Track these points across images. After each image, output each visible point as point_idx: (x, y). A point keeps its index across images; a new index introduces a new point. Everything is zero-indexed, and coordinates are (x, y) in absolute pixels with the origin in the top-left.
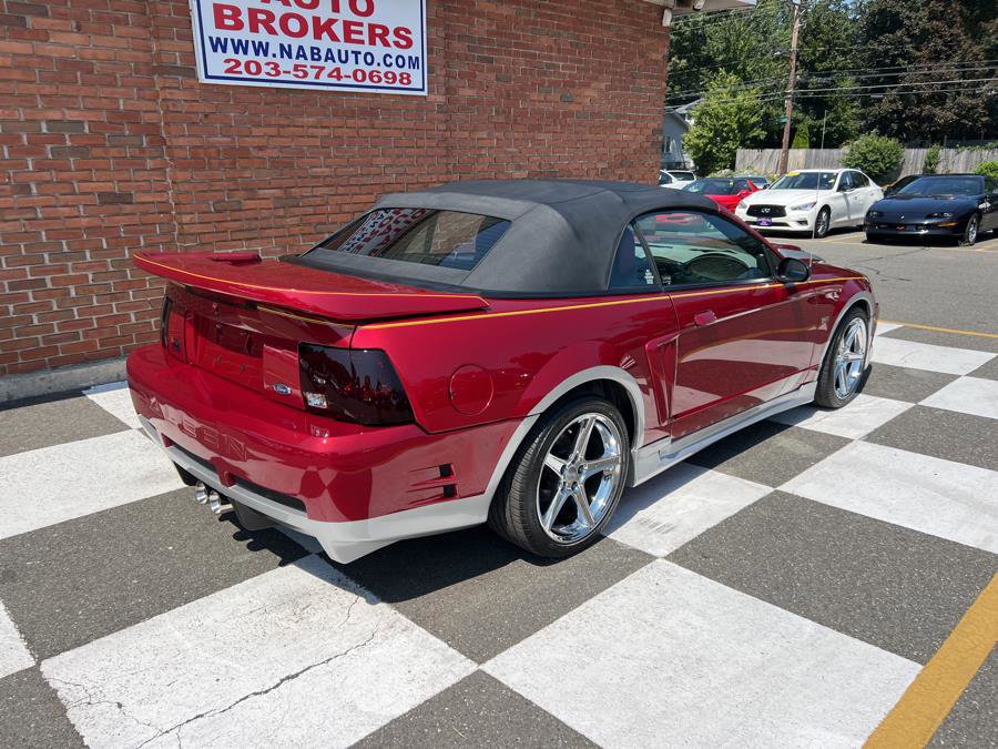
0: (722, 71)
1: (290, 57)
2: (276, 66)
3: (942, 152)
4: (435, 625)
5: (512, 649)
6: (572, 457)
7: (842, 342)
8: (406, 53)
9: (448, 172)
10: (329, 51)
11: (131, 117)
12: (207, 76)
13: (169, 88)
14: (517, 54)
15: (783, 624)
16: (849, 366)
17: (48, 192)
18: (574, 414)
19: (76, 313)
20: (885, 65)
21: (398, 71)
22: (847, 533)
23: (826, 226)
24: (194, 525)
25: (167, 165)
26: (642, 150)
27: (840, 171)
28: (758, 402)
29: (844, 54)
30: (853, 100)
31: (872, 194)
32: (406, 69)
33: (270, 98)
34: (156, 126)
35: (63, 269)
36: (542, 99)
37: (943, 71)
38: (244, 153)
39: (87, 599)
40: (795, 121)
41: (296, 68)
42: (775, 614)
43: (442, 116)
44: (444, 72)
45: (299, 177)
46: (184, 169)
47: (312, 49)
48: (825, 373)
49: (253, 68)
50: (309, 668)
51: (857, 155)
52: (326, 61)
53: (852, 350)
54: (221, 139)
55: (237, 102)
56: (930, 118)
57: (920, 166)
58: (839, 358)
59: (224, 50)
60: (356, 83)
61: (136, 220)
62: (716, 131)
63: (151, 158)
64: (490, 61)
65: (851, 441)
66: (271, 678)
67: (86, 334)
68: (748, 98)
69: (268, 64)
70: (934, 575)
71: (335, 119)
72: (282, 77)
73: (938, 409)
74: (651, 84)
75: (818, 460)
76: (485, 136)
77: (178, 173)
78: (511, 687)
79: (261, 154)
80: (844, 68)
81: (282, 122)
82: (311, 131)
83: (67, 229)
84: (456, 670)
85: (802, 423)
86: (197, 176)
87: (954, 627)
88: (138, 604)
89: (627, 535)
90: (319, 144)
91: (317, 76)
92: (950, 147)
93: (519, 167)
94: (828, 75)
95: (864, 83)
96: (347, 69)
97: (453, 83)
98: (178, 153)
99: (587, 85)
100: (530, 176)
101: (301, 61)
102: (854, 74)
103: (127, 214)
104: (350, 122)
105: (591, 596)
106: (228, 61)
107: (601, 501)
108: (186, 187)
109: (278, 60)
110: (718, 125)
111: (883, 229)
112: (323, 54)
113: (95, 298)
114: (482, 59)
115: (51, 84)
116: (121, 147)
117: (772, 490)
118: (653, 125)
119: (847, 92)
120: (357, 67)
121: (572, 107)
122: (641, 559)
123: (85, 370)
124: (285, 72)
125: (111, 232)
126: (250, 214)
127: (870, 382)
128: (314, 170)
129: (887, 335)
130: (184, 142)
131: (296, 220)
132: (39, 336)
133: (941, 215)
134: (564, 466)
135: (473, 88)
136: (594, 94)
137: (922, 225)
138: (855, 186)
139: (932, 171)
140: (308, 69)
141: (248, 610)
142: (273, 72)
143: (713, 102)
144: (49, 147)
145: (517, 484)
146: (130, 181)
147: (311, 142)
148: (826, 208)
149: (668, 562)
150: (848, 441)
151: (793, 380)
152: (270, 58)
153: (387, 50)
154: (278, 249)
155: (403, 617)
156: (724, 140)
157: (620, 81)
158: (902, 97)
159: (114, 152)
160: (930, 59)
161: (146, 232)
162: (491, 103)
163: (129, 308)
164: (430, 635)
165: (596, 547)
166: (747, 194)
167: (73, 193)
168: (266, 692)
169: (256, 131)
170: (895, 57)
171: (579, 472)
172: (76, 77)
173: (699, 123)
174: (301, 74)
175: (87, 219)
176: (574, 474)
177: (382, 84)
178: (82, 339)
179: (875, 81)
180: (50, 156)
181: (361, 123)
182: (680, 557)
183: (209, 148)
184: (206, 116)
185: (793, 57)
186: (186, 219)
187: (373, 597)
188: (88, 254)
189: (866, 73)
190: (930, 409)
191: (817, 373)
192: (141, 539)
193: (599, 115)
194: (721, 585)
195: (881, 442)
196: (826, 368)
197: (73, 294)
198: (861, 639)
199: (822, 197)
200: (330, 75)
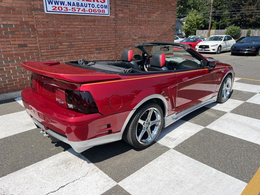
0: (192, 9)
1: (71, 5)
2: (67, 8)
3: (252, 30)
4: (106, 170)
5: (127, 178)
6: (147, 120)
7: (225, 84)
8: (103, 4)
9: (116, 37)
10: (82, 4)
11: (26, 23)
12: (47, 11)
13: (37, 14)
14: (135, 4)
15: (207, 170)
16: (226, 91)
17: (3, 44)
18: (147, 108)
19: (12, 77)
20: (236, 7)
21: (101, 9)
22: (225, 141)
23: (220, 51)
24: (40, 139)
25: (37, 36)
26: (170, 31)
27: (224, 36)
28: (201, 102)
29: (225, 4)
30: (228, 16)
31: (233, 42)
32: (103, 9)
33: (65, 17)
34: (33, 25)
35: (9, 65)
36: (142, 17)
37: (252, 8)
38: (58, 32)
39: (7, 162)
40: (212, 22)
41: (72, 8)
42: (204, 167)
43: (114, 22)
44: (114, 9)
45: (74, 39)
46: (42, 37)
47: (77, 3)
48: (220, 93)
49: (60, 9)
50: (68, 184)
51: (229, 31)
52: (81, 6)
53: (227, 87)
54: (51, 29)
55: (56, 19)
56: (249, 21)
57: (246, 34)
58: (224, 89)
59: (52, 4)
60: (90, 13)
61: (28, 51)
62: (191, 25)
63: (33, 34)
64: (127, 6)
65: (227, 113)
66: (56, 187)
67: (15, 83)
68: (199, 16)
69: (64, 7)
70: (251, 154)
71: (84, 23)
72: (68, 11)
73: (251, 103)
74: (172, 12)
75: (217, 118)
76: (126, 27)
77: (40, 39)
78: (126, 190)
79: (63, 33)
80: (225, 8)
81: (69, 24)
82: (77, 26)
83: (9, 54)
84: (110, 184)
85: (213, 107)
86: (45, 39)
87: (256, 171)
88: (21, 163)
89: (162, 142)
90: (79, 30)
91: (78, 11)
92: (254, 29)
93: (136, 36)
94: (221, 10)
95: (231, 12)
96: (87, 9)
97: (117, 12)
98: (40, 33)
99: (154, 13)
100: (138, 38)
101: (74, 7)
102: (228, 9)
103: (26, 50)
104: (88, 24)
105: (151, 161)
106: (53, 7)
107: (155, 132)
108: (42, 42)
109: (67, 6)
110: (191, 23)
111: (236, 51)
112: (80, 5)
113: (18, 73)
114: (125, 6)
115: (3, 14)
116: (24, 31)
117: (204, 127)
118: (173, 24)
119: (226, 14)
120: (90, 8)
121: (151, 19)
122: (166, 149)
123: (15, 93)
124: (69, 10)
125: (21, 55)
126: (61, 50)
127: (232, 95)
128: (78, 37)
129: (237, 81)
130: (41, 30)
131: (73, 51)
132: (2, 84)
133: (251, 48)
134: (144, 123)
135: (123, 14)
136: (156, 15)
137: (246, 50)
138: (228, 40)
139: (249, 36)
140: (76, 9)
141: (53, 165)
142: (66, 10)
143: (190, 17)
144: (3, 32)
145: (130, 128)
146: (27, 41)
147: (77, 29)
148: (220, 46)
149: (173, 150)
150: (226, 113)
151: (211, 96)
152: (65, 6)
153: (98, 3)
154: (69, 59)
155: (97, 167)
156: (193, 28)
157: (164, 11)
158: (241, 16)
159: (22, 33)
160: (249, 5)
161: (32, 55)
162: (127, 18)
163: (27, 76)
164: (104, 173)
165: (153, 145)
166: (199, 42)
167: (11, 44)
168: (55, 192)
169: (62, 26)
170: (239, 5)
171: (149, 124)
172: (10, 12)
173: (186, 23)
174: (74, 10)
175: (15, 52)
176: (147, 125)
177: (97, 13)
178: (14, 85)
179: (234, 11)
180: (4, 34)
181: (91, 24)
182: (177, 148)
183: (48, 31)
184: (47, 22)
185: (212, 5)
186: (42, 51)
187: (89, 161)
188: (15, 61)
189: (231, 9)
190: (249, 103)
191: (218, 93)
192: (25, 143)
193: (158, 21)
194: (189, 157)
195: (235, 113)
196: (220, 91)
197: (11, 72)
198: (229, 175)
199: (219, 43)
200: (82, 11)
